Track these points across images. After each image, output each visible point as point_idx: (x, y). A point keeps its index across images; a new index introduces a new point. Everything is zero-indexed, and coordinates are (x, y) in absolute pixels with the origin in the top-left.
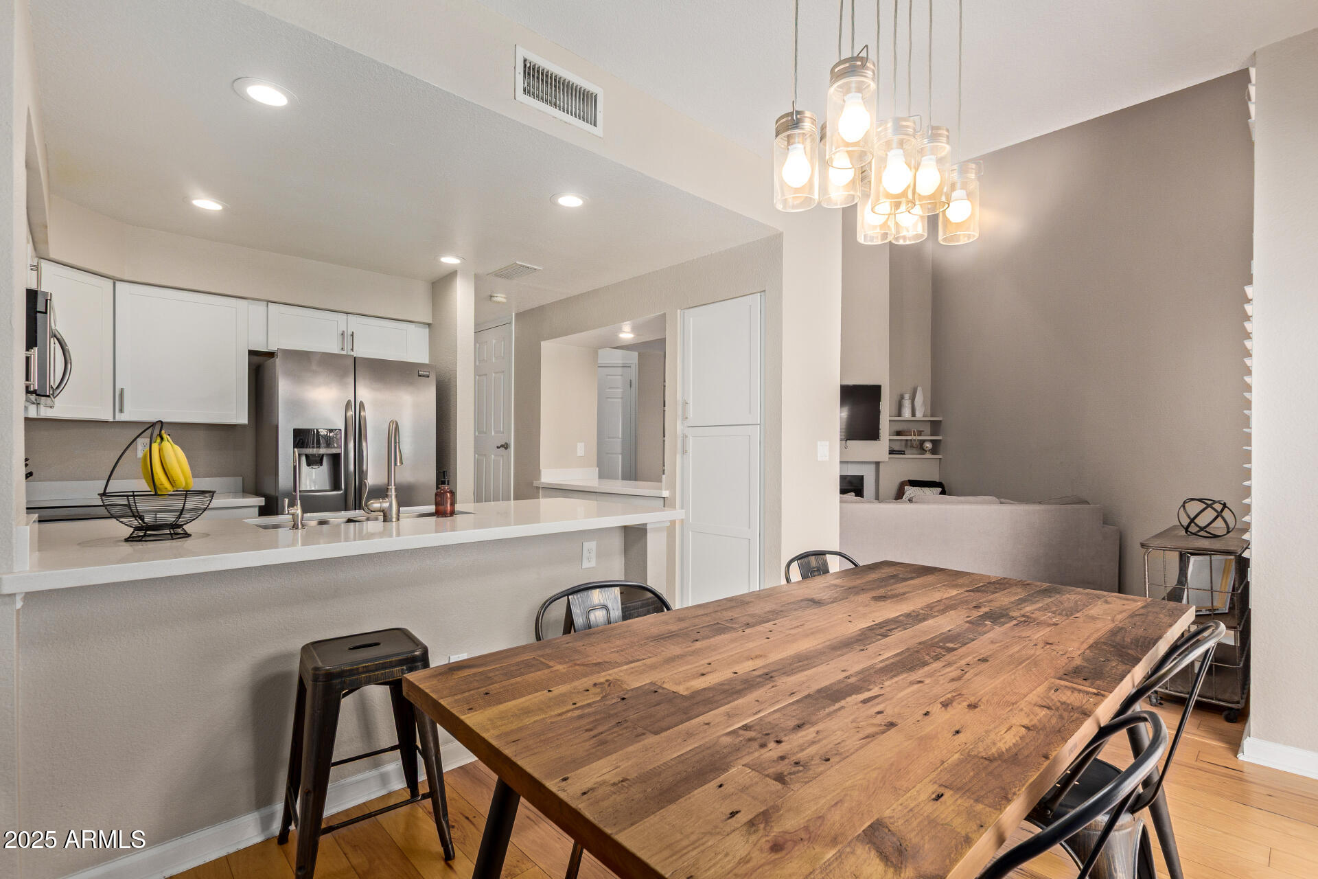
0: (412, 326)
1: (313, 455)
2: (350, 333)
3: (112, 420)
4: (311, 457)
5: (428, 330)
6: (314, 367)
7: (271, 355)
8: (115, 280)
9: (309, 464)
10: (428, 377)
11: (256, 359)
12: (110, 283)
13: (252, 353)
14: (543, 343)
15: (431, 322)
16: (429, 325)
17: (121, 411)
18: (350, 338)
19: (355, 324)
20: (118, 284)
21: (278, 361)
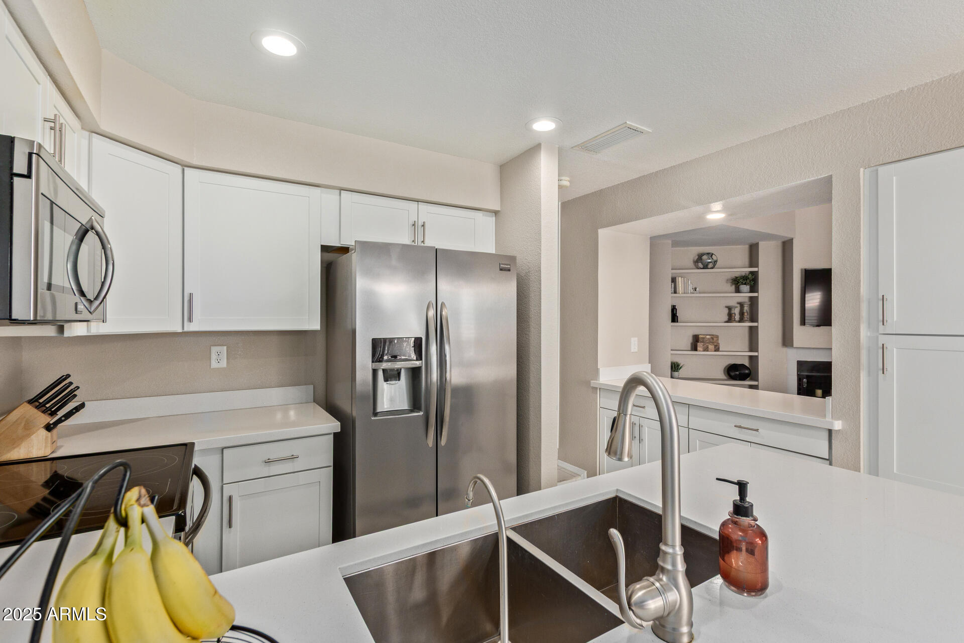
0: (479, 214)
1: (392, 370)
2: (420, 223)
3: (180, 330)
4: (389, 371)
5: (494, 218)
6: (394, 262)
7: (345, 250)
8: (185, 166)
9: (386, 380)
10: (509, 270)
11: (330, 256)
12: (178, 169)
13: (325, 249)
14: (601, 232)
15: (498, 208)
16: (496, 213)
17: (190, 320)
18: (421, 230)
19: (426, 213)
20: (187, 170)
21: (354, 257)
